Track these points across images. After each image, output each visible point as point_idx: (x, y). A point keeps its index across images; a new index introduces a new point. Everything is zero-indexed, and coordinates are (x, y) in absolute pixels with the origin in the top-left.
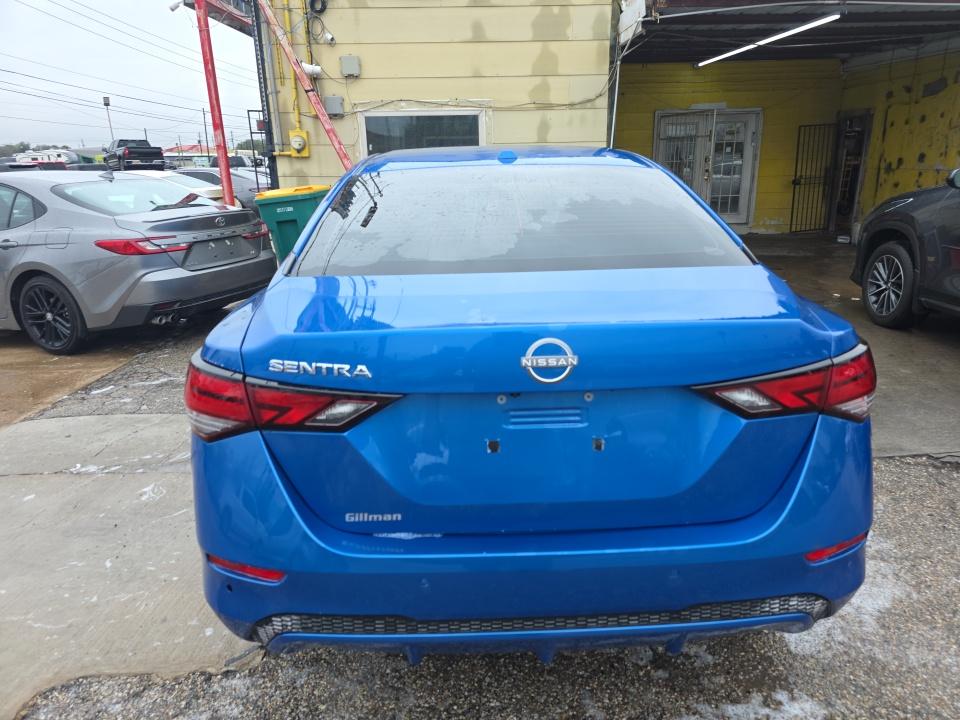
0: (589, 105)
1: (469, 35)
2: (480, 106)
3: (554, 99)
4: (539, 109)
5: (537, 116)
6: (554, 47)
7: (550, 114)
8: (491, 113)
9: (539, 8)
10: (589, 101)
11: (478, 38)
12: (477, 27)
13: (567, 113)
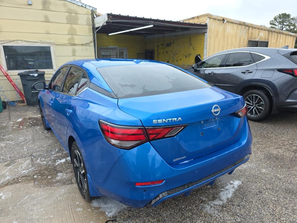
0: (88, 45)
1: (43, 19)
2: (50, 43)
3: (76, 42)
4: (71, 45)
5: (71, 47)
6: (74, 26)
7: (75, 47)
8: (55, 46)
9: (68, 13)
10: (88, 44)
11: (47, 20)
12: (46, 17)
13: (81, 47)
